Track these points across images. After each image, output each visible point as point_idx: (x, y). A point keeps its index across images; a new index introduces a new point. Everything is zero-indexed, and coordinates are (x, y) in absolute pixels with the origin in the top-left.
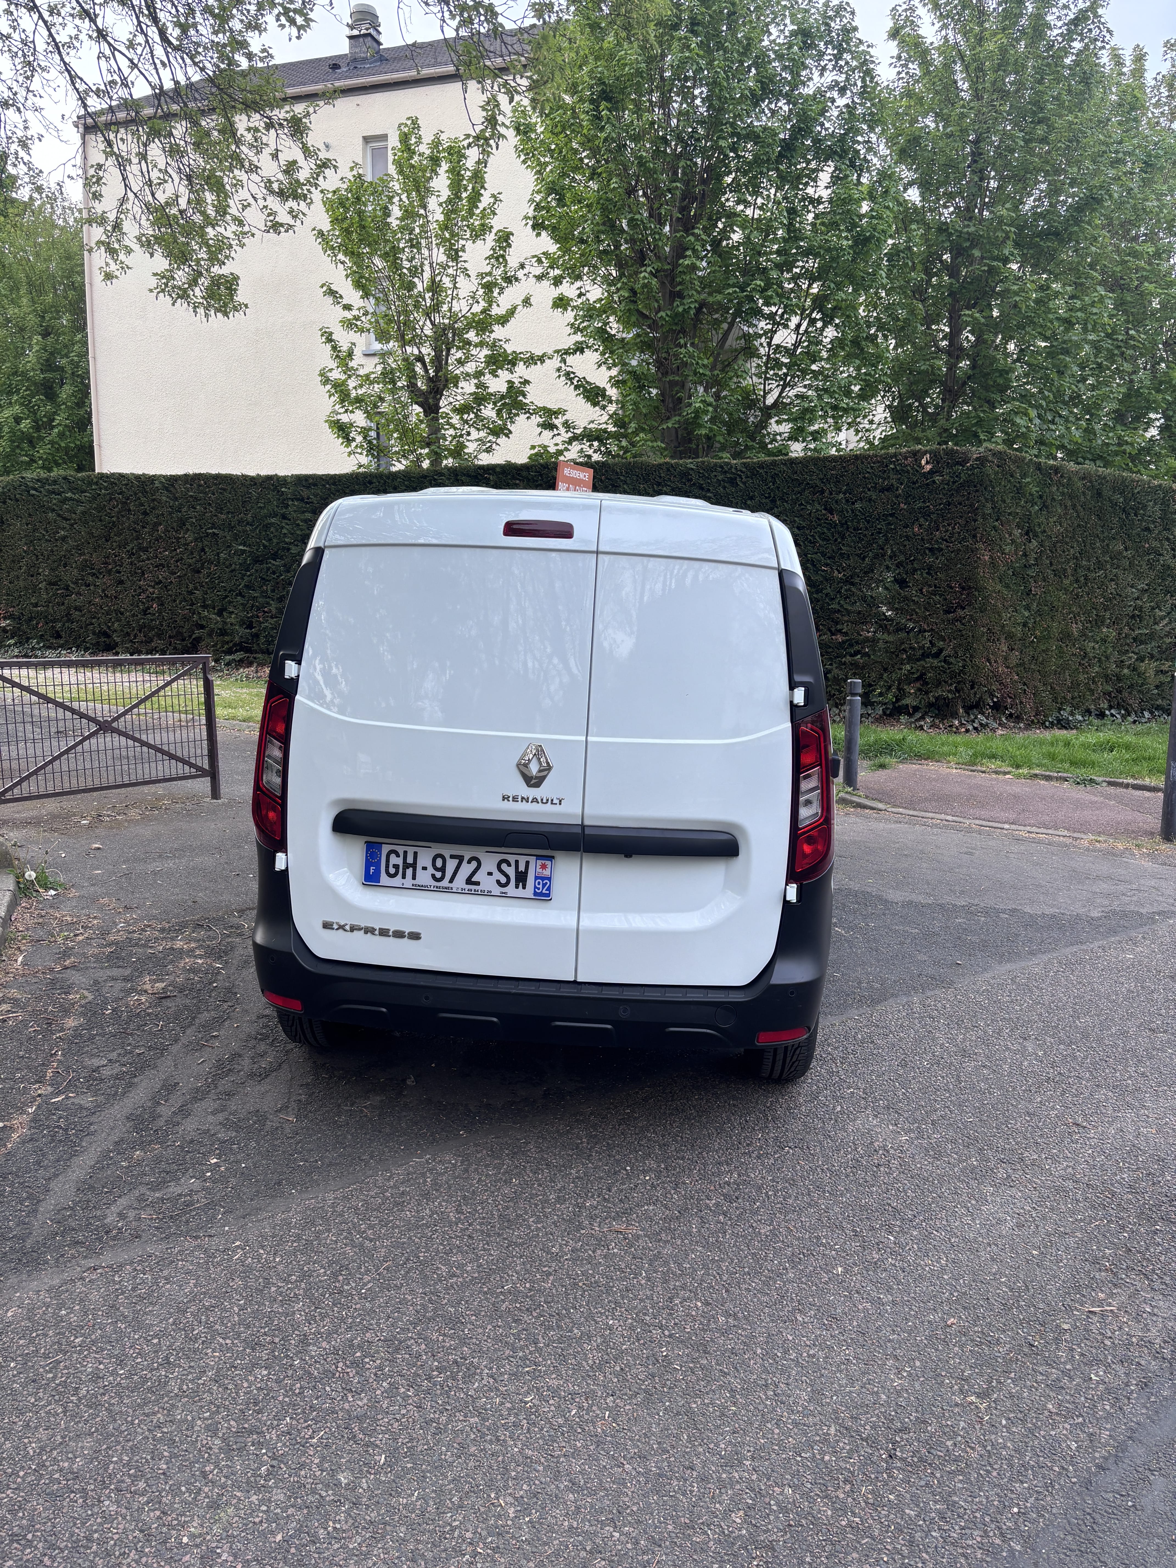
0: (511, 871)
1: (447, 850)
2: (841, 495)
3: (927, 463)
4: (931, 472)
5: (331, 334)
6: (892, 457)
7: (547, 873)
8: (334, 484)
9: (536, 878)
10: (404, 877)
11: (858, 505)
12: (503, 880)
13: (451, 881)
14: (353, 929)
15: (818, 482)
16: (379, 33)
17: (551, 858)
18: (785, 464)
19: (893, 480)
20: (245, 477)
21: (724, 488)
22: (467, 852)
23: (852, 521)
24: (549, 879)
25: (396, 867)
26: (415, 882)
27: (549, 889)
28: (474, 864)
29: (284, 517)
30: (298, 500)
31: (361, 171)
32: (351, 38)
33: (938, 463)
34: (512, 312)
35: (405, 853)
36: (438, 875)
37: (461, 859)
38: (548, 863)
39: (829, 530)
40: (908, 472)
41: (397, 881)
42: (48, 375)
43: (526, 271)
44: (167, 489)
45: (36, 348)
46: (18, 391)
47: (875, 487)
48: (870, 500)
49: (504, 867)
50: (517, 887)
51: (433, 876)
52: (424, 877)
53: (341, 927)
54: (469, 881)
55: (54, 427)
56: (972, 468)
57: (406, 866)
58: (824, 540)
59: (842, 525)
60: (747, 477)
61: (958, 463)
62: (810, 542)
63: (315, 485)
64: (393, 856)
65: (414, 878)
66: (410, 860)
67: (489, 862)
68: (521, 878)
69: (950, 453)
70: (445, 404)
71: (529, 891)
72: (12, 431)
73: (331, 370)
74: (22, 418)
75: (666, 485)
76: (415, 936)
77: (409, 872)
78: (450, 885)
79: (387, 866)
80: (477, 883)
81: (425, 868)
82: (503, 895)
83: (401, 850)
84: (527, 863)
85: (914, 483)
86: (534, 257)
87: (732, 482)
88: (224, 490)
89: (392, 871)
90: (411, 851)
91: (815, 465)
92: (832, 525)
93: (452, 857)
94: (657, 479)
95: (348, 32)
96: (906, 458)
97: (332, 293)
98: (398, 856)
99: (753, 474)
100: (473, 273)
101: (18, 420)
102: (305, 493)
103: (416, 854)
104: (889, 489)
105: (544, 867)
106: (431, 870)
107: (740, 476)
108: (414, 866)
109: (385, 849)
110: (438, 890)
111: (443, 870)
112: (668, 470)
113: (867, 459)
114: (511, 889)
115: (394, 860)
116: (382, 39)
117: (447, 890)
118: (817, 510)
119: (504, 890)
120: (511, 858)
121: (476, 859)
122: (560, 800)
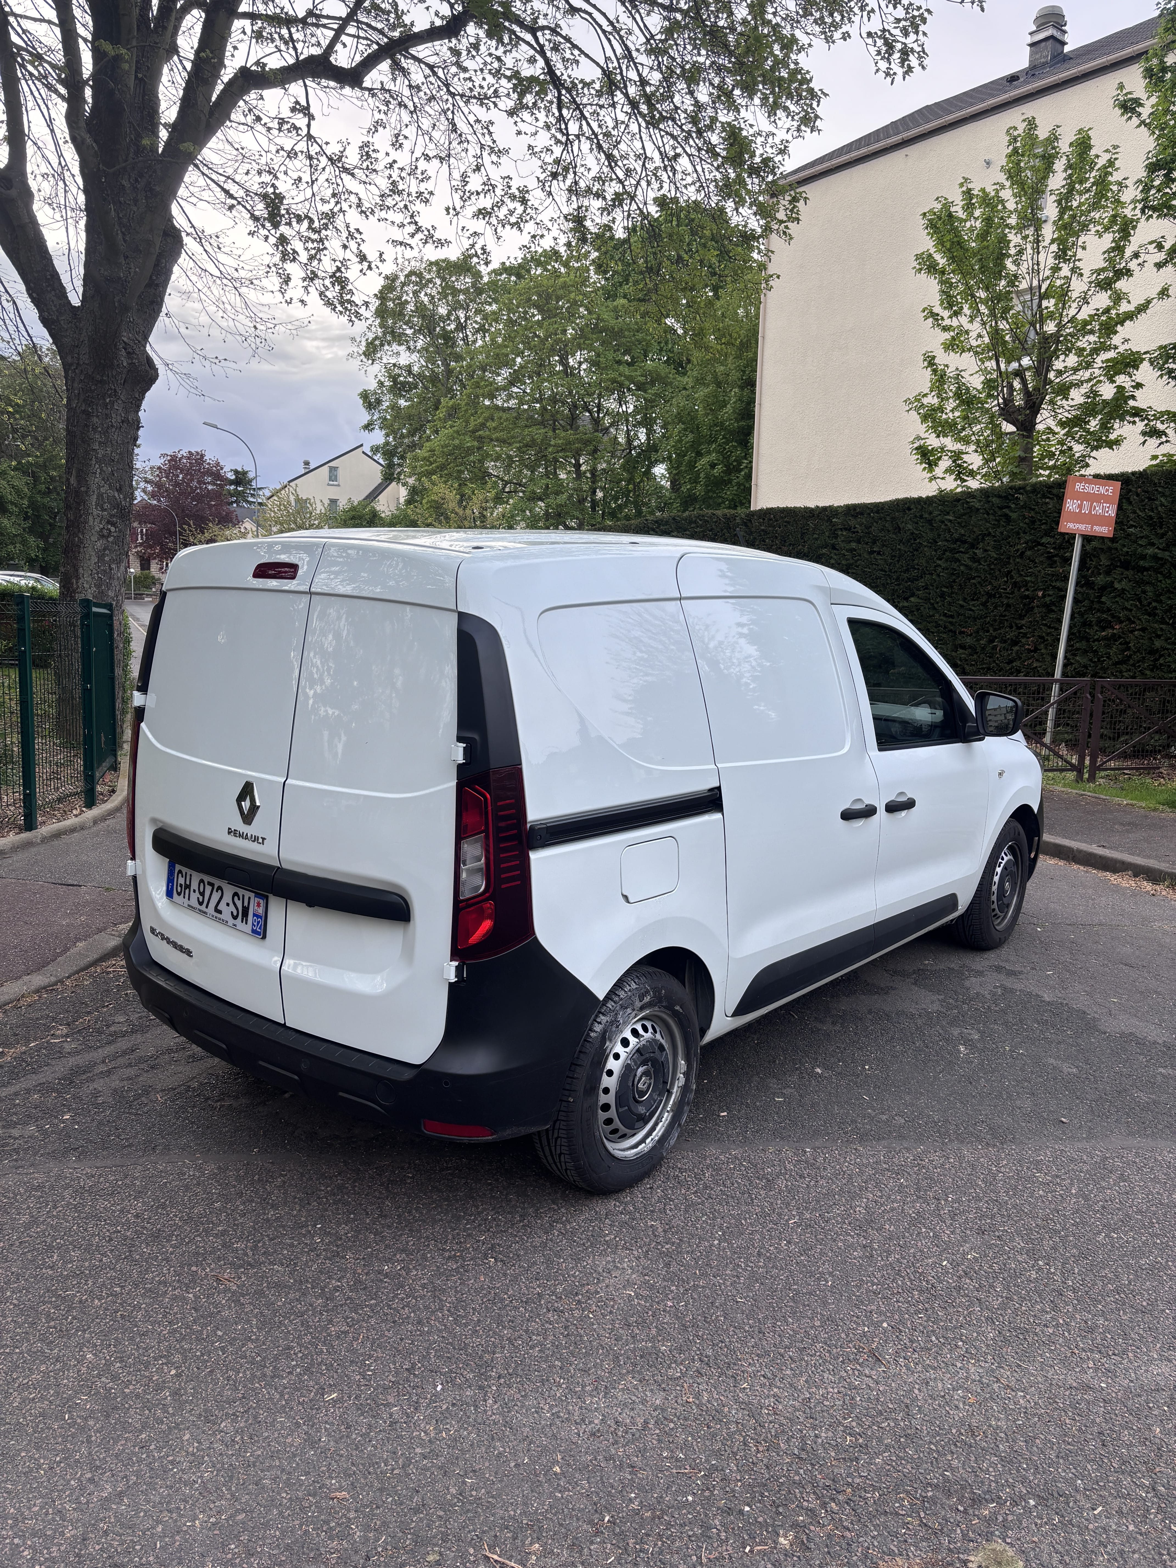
0: (239, 904)
1: (205, 877)
5: (934, 357)
7: (259, 910)
8: (878, 512)
9: (254, 914)
10: (184, 896)
12: (235, 912)
13: (208, 906)
14: (162, 937)
16: (1065, 32)
17: (265, 898)
20: (806, 509)
22: (215, 881)
24: (265, 918)
25: (181, 886)
26: (189, 902)
27: (264, 929)
28: (220, 893)
29: (834, 547)
30: (846, 529)
31: (970, 186)
32: (1032, 45)
34: (1143, 308)
36: (201, 899)
37: (212, 887)
38: (263, 902)
41: (181, 899)
42: (742, 423)
43: (1140, 260)
44: (745, 524)
45: (733, 400)
46: (715, 441)
49: (236, 900)
50: (242, 921)
51: (198, 899)
52: (194, 899)
53: (158, 934)
54: (217, 910)
55: (742, 470)
57: (186, 887)
63: (862, 514)
65: (189, 898)
66: (188, 882)
67: (228, 892)
68: (245, 913)
70: (1045, 420)
71: (250, 927)
72: (707, 477)
73: (925, 395)
74: (716, 465)
76: (188, 953)
77: (187, 892)
78: (207, 909)
79: (177, 885)
80: (221, 912)
81: (194, 891)
82: (235, 927)
83: (184, 871)
84: (249, 898)
86: (1151, 243)
88: (788, 522)
89: (179, 889)
90: (188, 874)
93: (208, 883)
95: (1029, 40)
97: (934, 315)
98: (182, 876)
100: (1086, 272)
101: (713, 466)
102: (852, 522)
103: (191, 877)
105: (260, 905)
106: (198, 894)
108: (189, 887)
109: (177, 869)
110: (201, 912)
111: (203, 895)
114: (239, 923)
115: (180, 880)
116: (1067, 38)
117: (206, 914)
119: (235, 922)
120: (241, 892)
121: (220, 888)
122: (263, 839)
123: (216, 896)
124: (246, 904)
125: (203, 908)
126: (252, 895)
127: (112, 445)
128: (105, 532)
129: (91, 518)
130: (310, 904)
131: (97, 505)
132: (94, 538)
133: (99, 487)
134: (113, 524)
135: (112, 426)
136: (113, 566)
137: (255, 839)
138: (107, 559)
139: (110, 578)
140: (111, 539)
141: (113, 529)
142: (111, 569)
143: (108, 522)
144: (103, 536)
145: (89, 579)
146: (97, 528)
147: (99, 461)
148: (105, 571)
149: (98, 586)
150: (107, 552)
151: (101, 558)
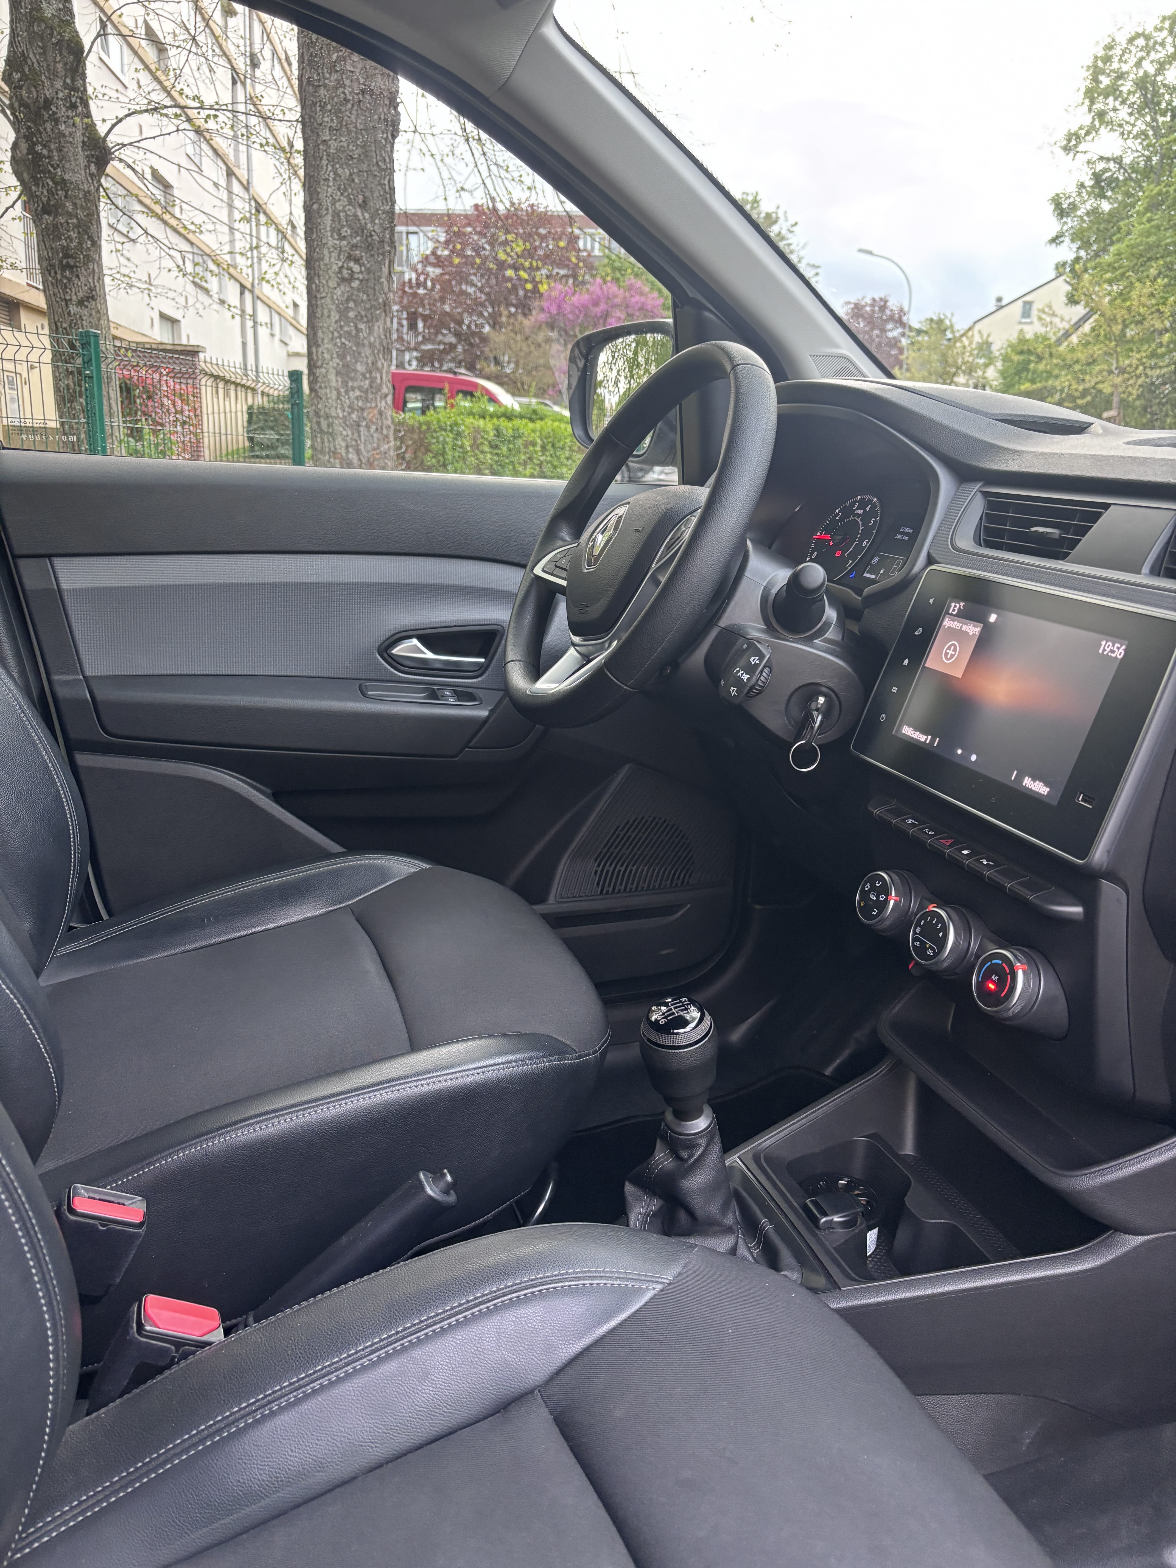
127: (349, 132)
128: (345, 273)
129: (326, 252)
131: (332, 230)
132: (332, 284)
133: (334, 202)
134: (357, 261)
135: (346, 100)
136: (362, 326)
138: (351, 314)
139: (358, 344)
140: (356, 284)
141: (356, 268)
142: (358, 330)
143: (350, 257)
144: (343, 280)
145: (330, 346)
146: (335, 268)
147: (332, 159)
148: (349, 333)
149: (342, 357)
150: (351, 304)
151: (343, 313)
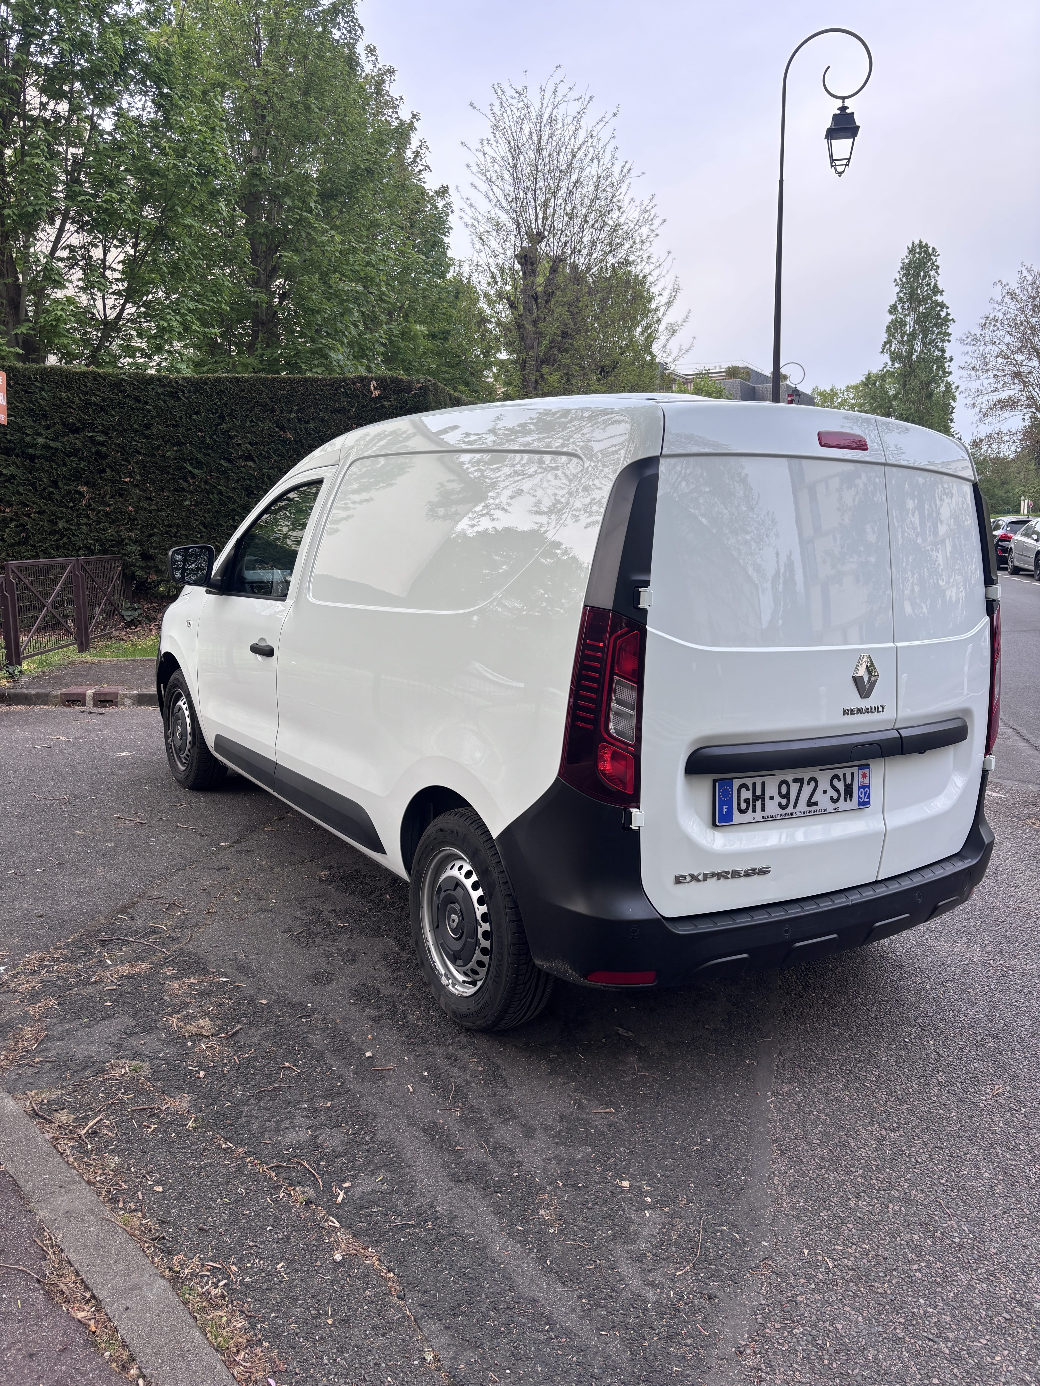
0: (840, 785)
1: (789, 776)
2: (293, 415)
3: (375, 389)
4: (379, 397)
6: (341, 382)
7: (866, 781)
9: (860, 788)
10: (754, 811)
11: (312, 425)
12: (835, 796)
13: (795, 807)
14: (706, 877)
15: (268, 401)
17: (867, 766)
18: (230, 382)
19: (344, 402)
21: (165, 401)
22: (806, 774)
23: (306, 439)
24: (868, 787)
25: (747, 801)
26: (764, 814)
27: (869, 797)
28: (813, 784)
33: (385, 389)
35: (754, 784)
36: (784, 802)
37: (801, 781)
38: (867, 771)
39: (283, 446)
40: (358, 396)
41: (749, 816)
47: (326, 409)
48: (323, 420)
49: (836, 782)
50: (846, 801)
51: (780, 804)
52: (772, 807)
53: (694, 878)
54: (810, 803)
56: (415, 396)
57: (756, 798)
58: (279, 455)
59: (296, 442)
60: (190, 392)
61: (404, 391)
62: (265, 457)
64: (743, 790)
65: (763, 810)
66: (759, 792)
67: (824, 779)
68: (849, 790)
69: (396, 381)
71: (854, 804)
75: (95, 395)
76: (764, 871)
77: (759, 804)
78: (794, 811)
79: (739, 803)
80: (816, 804)
81: (772, 798)
82: (837, 811)
83: (749, 782)
84: (853, 774)
85: (364, 406)
87: (173, 395)
89: (743, 806)
90: (758, 781)
91: (263, 384)
92: (285, 442)
93: (795, 781)
94: (83, 388)
96: (354, 383)
98: (748, 789)
99: (196, 389)
103: (763, 783)
104: (339, 411)
105: (864, 776)
106: (778, 799)
107: (183, 392)
108: (762, 797)
109: (736, 784)
110: (786, 817)
111: (787, 796)
112: (95, 379)
113: (316, 382)
114: (842, 804)
115: (746, 794)
117: (792, 816)
118: (270, 428)
119: (836, 805)
120: (840, 773)
121: (813, 779)
122: (883, 707)
123: (807, 790)
124: (848, 781)
125: (790, 809)
126: (855, 770)
130: (922, 752)
137: (877, 709)
